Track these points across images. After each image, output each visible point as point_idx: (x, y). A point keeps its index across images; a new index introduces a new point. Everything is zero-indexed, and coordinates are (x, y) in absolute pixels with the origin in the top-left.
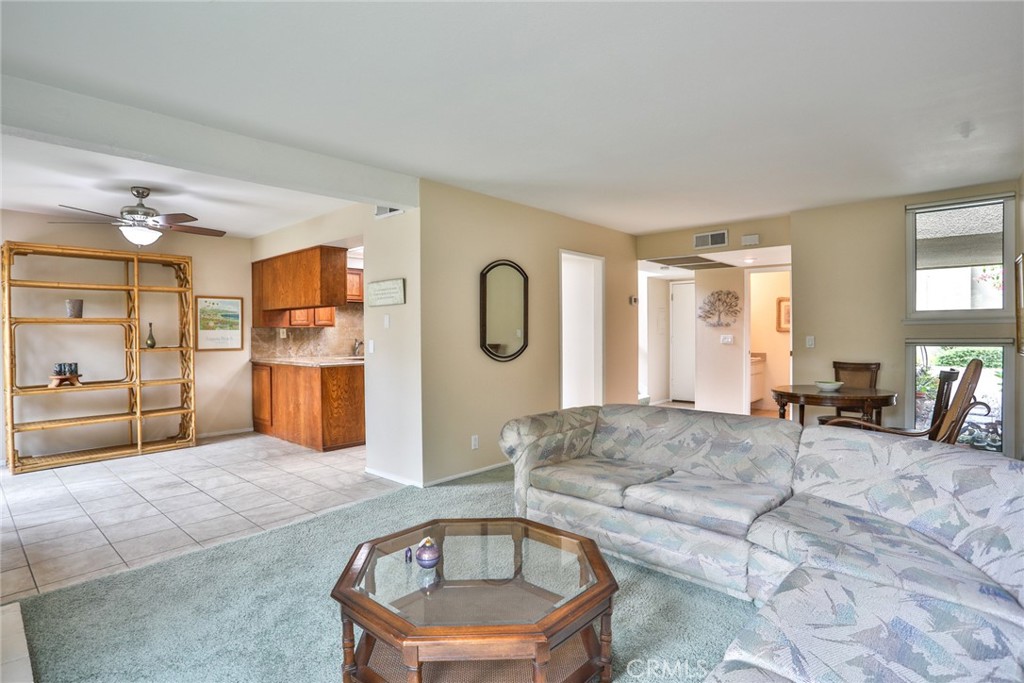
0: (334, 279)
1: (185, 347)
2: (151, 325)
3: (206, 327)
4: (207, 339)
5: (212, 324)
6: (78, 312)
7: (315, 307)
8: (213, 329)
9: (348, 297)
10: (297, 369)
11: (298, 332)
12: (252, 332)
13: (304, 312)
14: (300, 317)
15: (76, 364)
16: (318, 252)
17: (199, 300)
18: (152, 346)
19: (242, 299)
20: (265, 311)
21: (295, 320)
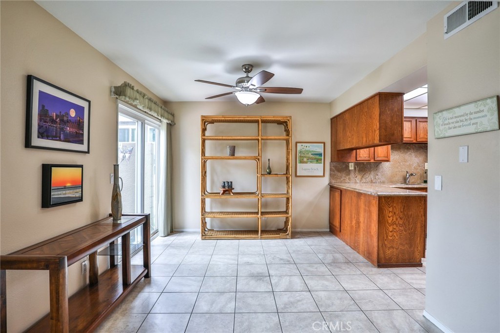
0: (391, 121)
1: (288, 174)
2: (269, 160)
3: (301, 162)
4: (303, 169)
5: (305, 160)
6: (233, 153)
7: (375, 146)
8: (306, 163)
9: (404, 139)
10: (359, 194)
11: (362, 166)
12: (330, 165)
13: (366, 150)
14: (363, 154)
15: (231, 182)
16: (377, 98)
17: (298, 144)
18: (270, 173)
19: (324, 143)
20: (338, 151)
21: (360, 157)
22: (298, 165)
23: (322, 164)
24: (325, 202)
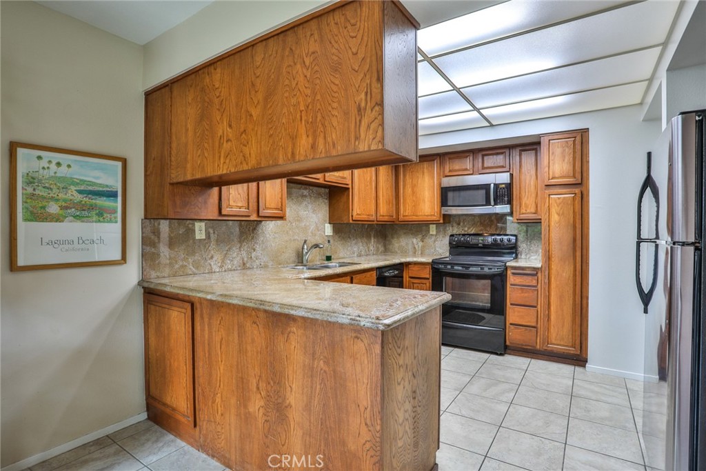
3: (38, 215)
5: (54, 209)
8: (57, 219)
12: (143, 227)
14: (235, 199)
17: (21, 152)
20: (172, 183)
21: (229, 206)
22: (21, 225)
23: (119, 225)
24: (132, 338)
